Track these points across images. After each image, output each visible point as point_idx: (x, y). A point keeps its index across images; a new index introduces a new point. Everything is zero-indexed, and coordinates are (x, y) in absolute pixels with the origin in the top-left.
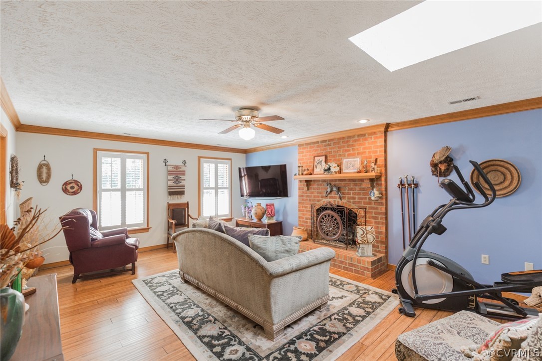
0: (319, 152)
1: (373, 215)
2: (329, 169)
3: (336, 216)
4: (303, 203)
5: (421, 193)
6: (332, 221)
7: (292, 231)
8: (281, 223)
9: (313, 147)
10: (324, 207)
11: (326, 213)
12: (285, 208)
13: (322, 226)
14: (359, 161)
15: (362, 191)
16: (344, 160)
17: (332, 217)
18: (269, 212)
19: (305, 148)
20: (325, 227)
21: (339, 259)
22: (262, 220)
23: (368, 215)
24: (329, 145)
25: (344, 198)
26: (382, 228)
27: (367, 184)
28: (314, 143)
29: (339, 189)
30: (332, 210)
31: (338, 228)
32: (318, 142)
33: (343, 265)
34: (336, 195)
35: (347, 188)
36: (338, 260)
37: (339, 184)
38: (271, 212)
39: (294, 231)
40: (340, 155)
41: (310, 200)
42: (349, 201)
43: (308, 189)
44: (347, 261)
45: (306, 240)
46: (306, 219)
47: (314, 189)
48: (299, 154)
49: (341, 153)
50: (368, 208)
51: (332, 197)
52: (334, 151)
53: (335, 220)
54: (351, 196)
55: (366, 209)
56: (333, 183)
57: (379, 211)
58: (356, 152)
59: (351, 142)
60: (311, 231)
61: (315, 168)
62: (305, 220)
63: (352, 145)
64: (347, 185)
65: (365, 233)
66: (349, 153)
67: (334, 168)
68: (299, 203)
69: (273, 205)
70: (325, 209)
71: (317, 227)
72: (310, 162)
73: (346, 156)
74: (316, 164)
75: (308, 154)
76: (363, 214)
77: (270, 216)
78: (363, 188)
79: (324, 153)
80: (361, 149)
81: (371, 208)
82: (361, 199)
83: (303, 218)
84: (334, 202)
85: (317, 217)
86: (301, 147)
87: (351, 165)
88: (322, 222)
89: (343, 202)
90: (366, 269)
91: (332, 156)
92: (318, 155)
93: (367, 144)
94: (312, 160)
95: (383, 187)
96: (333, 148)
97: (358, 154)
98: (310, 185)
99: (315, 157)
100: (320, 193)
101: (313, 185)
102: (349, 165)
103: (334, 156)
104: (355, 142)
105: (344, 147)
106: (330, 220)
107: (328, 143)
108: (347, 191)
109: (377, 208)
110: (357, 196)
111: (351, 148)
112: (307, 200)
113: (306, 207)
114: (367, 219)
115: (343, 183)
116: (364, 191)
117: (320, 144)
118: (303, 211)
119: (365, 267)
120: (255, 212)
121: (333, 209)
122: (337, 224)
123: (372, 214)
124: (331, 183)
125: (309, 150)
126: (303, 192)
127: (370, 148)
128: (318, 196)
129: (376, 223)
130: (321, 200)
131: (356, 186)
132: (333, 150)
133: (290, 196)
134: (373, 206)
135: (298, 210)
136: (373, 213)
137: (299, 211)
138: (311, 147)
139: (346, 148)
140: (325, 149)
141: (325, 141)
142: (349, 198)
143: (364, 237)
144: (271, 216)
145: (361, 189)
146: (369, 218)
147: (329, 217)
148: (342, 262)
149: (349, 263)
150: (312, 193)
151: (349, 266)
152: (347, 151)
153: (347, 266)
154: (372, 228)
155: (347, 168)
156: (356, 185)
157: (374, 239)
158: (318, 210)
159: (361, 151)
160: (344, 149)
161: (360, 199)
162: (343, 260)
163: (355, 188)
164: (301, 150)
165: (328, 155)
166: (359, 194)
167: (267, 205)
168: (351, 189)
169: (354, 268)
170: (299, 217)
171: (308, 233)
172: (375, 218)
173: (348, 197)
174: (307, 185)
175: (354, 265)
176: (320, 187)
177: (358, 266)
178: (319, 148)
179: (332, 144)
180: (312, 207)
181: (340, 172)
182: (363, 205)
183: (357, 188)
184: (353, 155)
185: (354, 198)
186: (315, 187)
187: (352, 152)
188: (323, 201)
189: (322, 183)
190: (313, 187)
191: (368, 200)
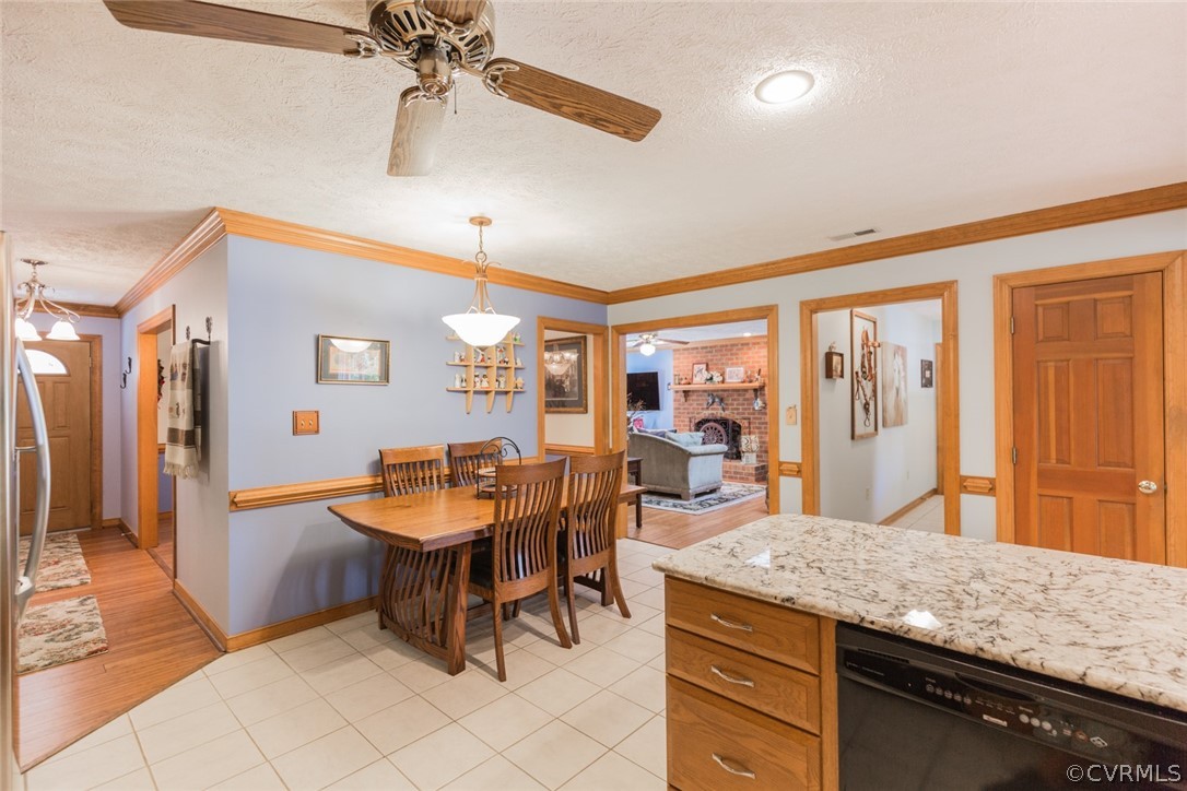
0: (699, 359)
2: (711, 379)
3: (720, 428)
4: (680, 417)
6: (715, 433)
9: (691, 353)
10: (707, 419)
11: (709, 426)
12: (656, 422)
14: (742, 371)
16: (728, 369)
17: (716, 429)
19: (682, 354)
23: (751, 426)
24: (711, 352)
25: (727, 409)
26: (765, 438)
27: (750, 394)
28: (693, 349)
29: (722, 400)
32: (697, 348)
34: (719, 407)
35: (730, 398)
37: (722, 394)
40: (723, 364)
41: (688, 413)
42: (732, 413)
43: (686, 401)
44: (732, 470)
47: (693, 400)
48: (674, 360)
49: (724, 362)
50: (751, 419)
51: (714, 408)
53: (719, 431)
54: (735, 407)
55: (749, 419)
56: (715, 394)
57: (763, 421)
58: (740, 361)
59: (735, 350)
61: (694, 377)
63: (736, 353)
64: (730, 396)
65: (749, 442)
66: (732, 361)
67: (717, 379)
68: (675, 417)
70: (707, 421)
72: (688, 370)
73: (729, 364)
74: (694, 372)
75: (686, 361)
76: (747, 425)
78: (747, 398)
79: (705, 361)
80: (745, 358)
81: (755, 418)
82: (745, 409)
84: (717, 414)
86: (677, 352)
87: (735, 375)
89: (727, 414)
90: (751, 475)
91: (714, 364)
92: (698, 363)
93: (751, 354)
94: (691, 369)
95: (767, 397)
96: (715, 356)
97: (742, 363)
98: (689, 396)
99: (694, 365)
100: (701, 405)
101: (692, 396)
102: (732, 374)
103: (716, 365)
104: (739, 351)
105: (727, 355)
106: (713, 432)
107: (709, 350)
108: (730, 402)
109: (760, 418)
110: (740, 407)
111: (734, 357)
112: (684, 412)
113: (683, 419)
114: (751, 429)
115: (725, 394)
116: (748, 401)
117: (700, 350)
118: (680, 426)
119: (749, 474)
121: (716, 421)
122: (721, 435)
123: (756, 424)
124: (713, 393)
125: (686, 357)
126: (680, 405)
127: (753, 358)
128: (698, 408)
129: (759, 433)
130: (701, 413)
131: (740, 396)
132: (715, 358)
133: (663, 410)
134: (757, 416)
137: (675, 425)
138: (688, 354)
139: (729, 357)
140: (706, 356)
141: (706, 348)
142: (732, 410)
143: (748, 446)
145: (745, 400)
146: (753, 428)
147: (712, 429)
148: (726, 472)
149: (734, 471)
150: (691, 405)
152: (730, 359)
153: (732, 475)
154: (756, 437)
155: (731, 377)
157: (757, 446)
159: (745, 360)
160: (727, 357)
162: (728, 469)
163: (739, 399)
164: (677, 357)
165: (709, 363)
166: (743, 404)
168: (735, 400)
169: (738, 476)
172: (758, 428)
173: (731, 408)
174: (685, 396)
175: (741, 472)
176: (700, 398)
178: (699, 355)
179: (714, 352)
180: (690, 420)
181: (723, 382)
182: (746, 416)
183: (741, 398)
184: (737, 364)
185: (738, 409)
186: (694, 397)
187: (735, 361)
188: (703, 413)
189: (701, 394)
190: (692, 398)
191: (752, 411)
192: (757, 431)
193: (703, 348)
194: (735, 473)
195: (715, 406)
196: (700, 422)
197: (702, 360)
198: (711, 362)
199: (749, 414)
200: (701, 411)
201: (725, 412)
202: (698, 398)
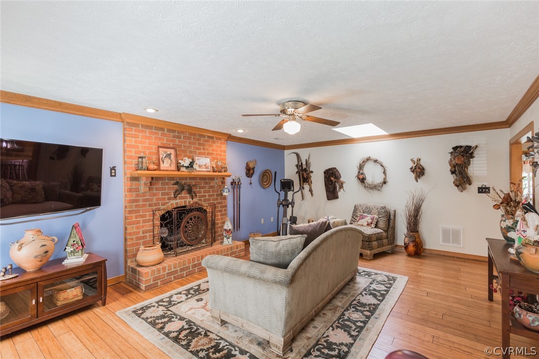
0: (165, 142)
1: (219, 209)
9: (155, 134)
14: (209, 162)
19: (142, 131)
23: (216, 210)
24: (179, 137)
28: (157, 128)
29: (190, 188)
32: (162, 129)
35: (198, 186)
37: (190, 182)
40: (191, 152)
41: (150, 205)
46: (143, 233)
47: (157, 189)
49: (192, 150)
50: (216, 203)
51: (182, 197)
52: (184, 146)
54: (202, 194)
57: (223, 205)
58: (206, 152)
59: (202, 140)
61: (161, 162)
62: (140, 235)
63: (203, 144)
64: (198, 183)
66: (200, 151)
70: (189, 210)
72: (154, 153)
73: (197, 153)
74: (161, 156)
78: (212, 186)
79: (173, 146)
80: (210, 149)
81: (218, 203)
82: (211, 196)
83: (137, 233)
84: (185, 203)
87: (203, 164)
89: (194, 203)
92: (164, 145)
93: (215, 147)
94: (156, 151)
96: (184, 142)
97: (208, 154)
99: (159, 147)
100: (167, 194)
101: (155, 185)
103: (184, 151)
104: (206, 142)
105: (195, 144)
107: (177, 134)
108: (198, 190)
109: (222, 203)
110: (207, 194)
111: (202, 147)
112: (144, 205)
113: (143, 216)
115: (194, 182)
117: (166, 132)
118: (138, 223)
121: (199, 210)
125: (147, 135)
126: (138, 196)
127: (217, 150)
128: (164, 198)
132: (183, 144)
134: (219, 201)
136: (219, 207)
138: (151, 133)
139: (197, 146)
140: (173, 141)
141: (174, 131)
142: (200, 197)
145: (210, 187)
146: (217, 212)
150: (154, 195)
152: (197, 149)
155: (199, 166)
156: (206, 183)
159: (211, 152)
161: (209, 197)
163: (205, 186)
166: (209, 192)
168: (202, 188)
172: (221, 211)
173: (199, 195)
176: (167, 187)
178: (165, 138)
179: (182, 138)
180: (153, 214)
181: (191, 169)
182: (211, 202)
183: (207, 186)
184: (204, 154)
185: (204, 196)
186: (160, 185)
187: (202, 151)
188: (170, 203)
189: (169, 181)
190: (155, 187)
191: (215, 197)
192: (219, 214)
193: (169, 131)
197: (169, 144)
198: (179, 148)
199: (213, 200)
200: (167, 201)
201: (194, 199)
202: (164, 185)
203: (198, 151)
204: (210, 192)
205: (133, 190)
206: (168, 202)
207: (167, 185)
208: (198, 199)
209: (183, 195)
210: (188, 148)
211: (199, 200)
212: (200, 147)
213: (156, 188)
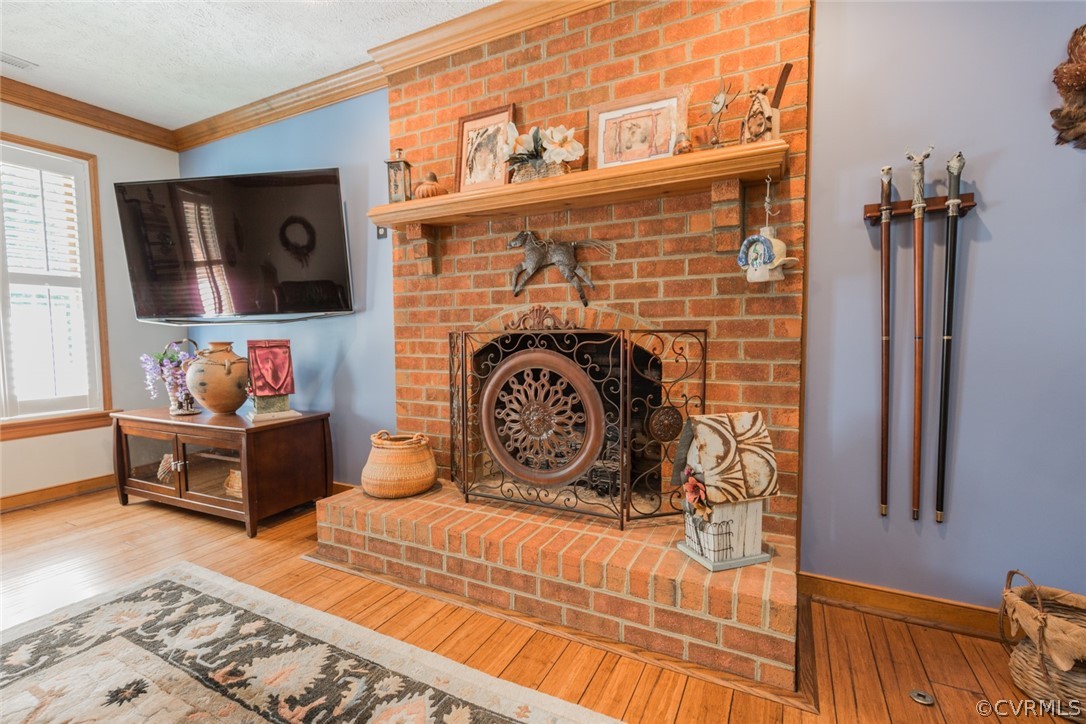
0: (483, 96)
1: (742, 358)
2: (536, 154)
3: (572, 372)
4: (416, 333)
5: (989, 237)
6: (551, 399)
7: (371, 449)
8: (322, 422)
9: (455, 79)
10: (515, 337)
11: (524, 364)
12: (341, 358)
13: (503, 422)
14: (674, 114)
15: (688, 251)
16: (603, 117)
17: (554, 378)
18: (262, 377)
19: (422, 87)
20: (516, 427)
21: (604, 590)
22: (237, 412)
23: (713, 364)
24: (530, 57)
25: (600, 292)
26: (782, 418)
28: (459, 58)
29: (576, 254)
30: (550, 346)
31: (580, 427)
32: (475, 52)
33: (623, 622)
34: (563, 285)
35: (613, 245)
36: (598, 595)
37: (577, 231)
38: (276, 377)
39: (374, 453)
40: (582, 99)
41: (445, 317)
42: (621, 307)
43: (436, 270)
44: (650, 603)
45: (433, 488)
46: (429, 398)
47: (462, 266)
48: (392, 118)
49: (588, 87)
50: (713, 329)
51: (546, 291)
52: (552, 83)
53: (569, 390)
54: (635, 280)
55: (705, 332)
56: (547, 233)
57: (771, 339)
58: (661, 71)
59: (638, 22)
60: (453, 447)
61: (465, 170)
62: (423, 401)
63: (643, 38)
64: (615, 232)
65: (733, 445)
66: (628, 78)
67: (560, 146)
68: (400, 332)
69: (284, 345)
70: (516, 342)
71: (477, 429)
72: (442, 149)
73: (612, 93)
74: (468, 150)
75: (435, 112)
76: (691, 357)
77: (267, 393)
78: (692, 240)
79: (505, 99)
80: (688, 50)
81: (732, 328)
82: (684, 288)
83: (416, 394)
85: (479, 384)
86: (403, 87)
87: (638, 136)
88: (501, 405)
89: (595, 315)
90: (765, 647)
91: (543, 105)
92: (479, 110)
93: (717, 27)
94: (453, 139)
95: (797, 223)
96: (550, 69)
97: (671, 79)
98: (445, 250)
99: (464, 120)
100: (490, 281)
101: (457, 252)
102: (626, 135)
103: (551, 107)
104: (658, 21)
105: (600, 54)
106: (542, 394)
107: (523, 47)
108: (612, 261)
109: (760, 328)
110: (661, 281)
111: (635, 58)
112: (431, 315)
113: (427, 348)
114: (712, 380)
115: (591, 228)
116: (696, 251)
117: (486, 58)
118: (416, 367)
119: (756, 636)
120: (200, 377)
121: (554, 341)
122: (578, 408)
123: (734, 355)
124: (540, 231)
125: (435, 92)
126: (415, 286)
127: (731, 40)
128: (480, 295)
129: (753, 394)
130: (493, 312)
131: (659, 233)
132: (547, 78)
133: (363, 310)
134: (742, 316)
135: (394, 364)
136: (741, 353)
137: (399, 364)
138: (445, 81)
139: (612, 60)
140: (511, 80)
141: (511, 41)
142: (623, 292)
143: (730, 468)
144: (279, 392)
145: (681, 247)
146: (720, 374)
147: (536, 378)
148: (618, 606)
149: (658, 611)
150: (455, 284)
151: (659, 624)
152: (613, 72)
153: (651, 628)
154: (755, 419)
155: (617, 152)
157: (772, 470)
158: (479, 356)
159: (689, 59)
160: (604, 63)
161: (675, 293)
162: (624, 594)
163: (653, 244)
164: (404, 100)
165: (525, 106)
166: (673, 268)
167: (253, 346)
168: (636, 250)
169: (686, 639)
170: (400, 392)
171: (437, 456)
172: (743, 372)
173: (617, 286)
174: (433, 252)
175: (691, 619)
176: (491, 255)
177: (713, 626)
178: (483, 80)
179: (543, 52)
180: (452, 347)
181: (584, 164)
182: (688, 318)
183: (663, 241)
184: (648, 85)
185: (646, 290)
186: (467, 254)
187: (638, 74)
188: (502, 313)
189: (497, 236)
190: (457, 257)
191: (714, 294)
192: (739, 385)
193: (497, 46)
194: (666, 618)
195: (547, 283)
196: (489, 349)
197: (497, 98)
198: (533, 97)
199: (698, 308)
200: (493, 306)
201: (592, 304)
202: (482, 251)
203: (613, 85)
204: (680, 271)
205: (404, 271)
206: (497, 310)
207: (491, 250)
208: (612, 301)
209: (547, 285)
210: (570, 87)
211: (615, 306)
212: (624, 59)
213: (459, 261)
